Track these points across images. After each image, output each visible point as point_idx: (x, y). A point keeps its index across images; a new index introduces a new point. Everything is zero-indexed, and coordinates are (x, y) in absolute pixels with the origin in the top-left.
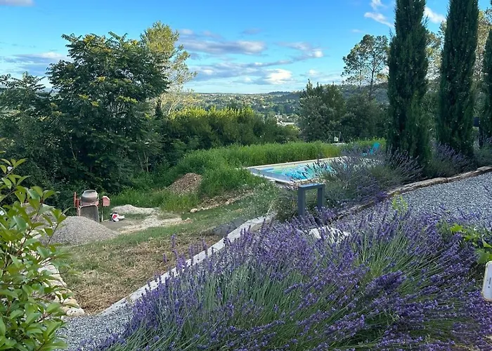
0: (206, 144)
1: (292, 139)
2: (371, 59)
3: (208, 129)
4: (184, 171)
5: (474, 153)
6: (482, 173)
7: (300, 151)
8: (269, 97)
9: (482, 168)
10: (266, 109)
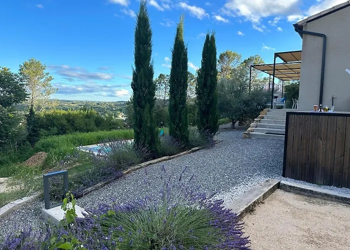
0: (62, 131)
1: (121, 128)
2: (164, 86)
3: (65, 122)
4: (38, 150)
5: (190, 140)
6: (193, 151)
7: (119, 135)
8: (116, 104)
9: (194, 149)
10: (115, 110)
